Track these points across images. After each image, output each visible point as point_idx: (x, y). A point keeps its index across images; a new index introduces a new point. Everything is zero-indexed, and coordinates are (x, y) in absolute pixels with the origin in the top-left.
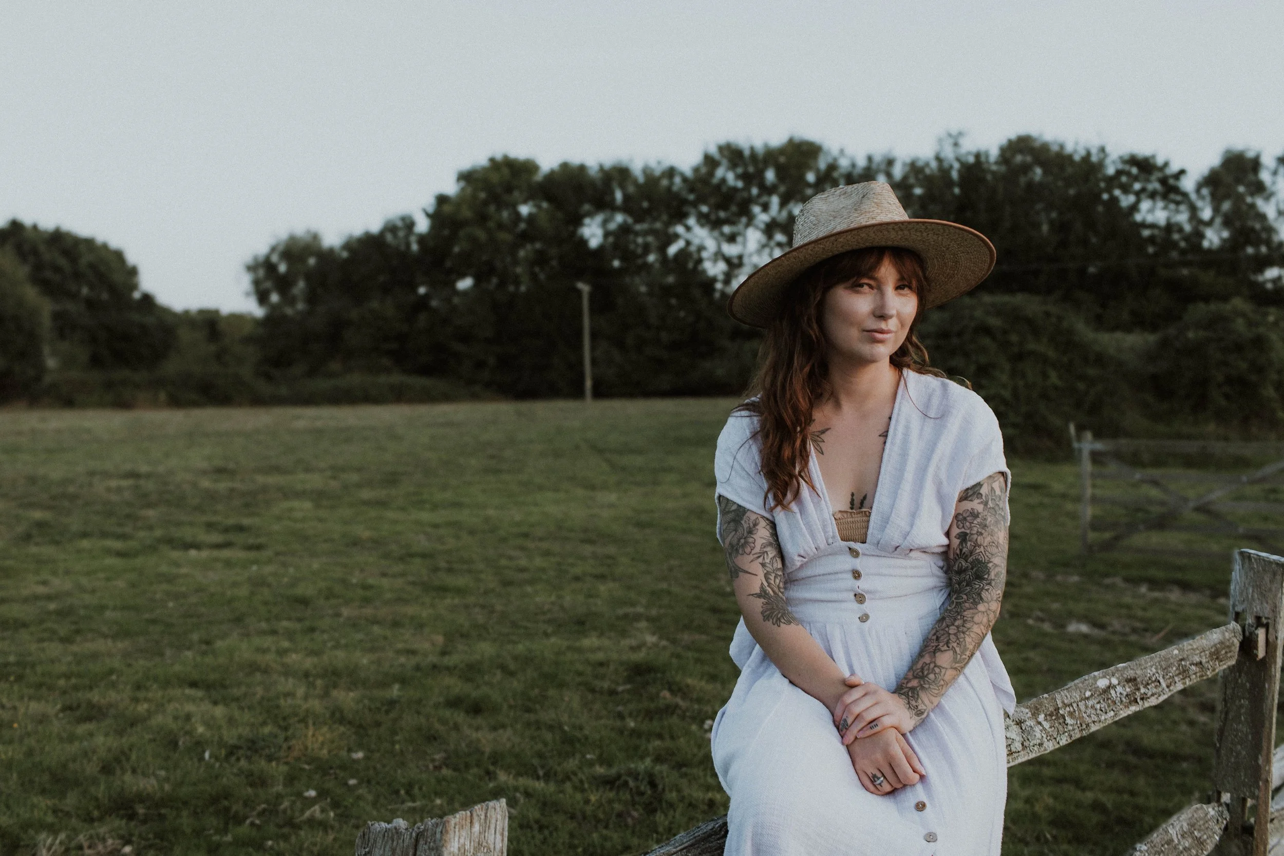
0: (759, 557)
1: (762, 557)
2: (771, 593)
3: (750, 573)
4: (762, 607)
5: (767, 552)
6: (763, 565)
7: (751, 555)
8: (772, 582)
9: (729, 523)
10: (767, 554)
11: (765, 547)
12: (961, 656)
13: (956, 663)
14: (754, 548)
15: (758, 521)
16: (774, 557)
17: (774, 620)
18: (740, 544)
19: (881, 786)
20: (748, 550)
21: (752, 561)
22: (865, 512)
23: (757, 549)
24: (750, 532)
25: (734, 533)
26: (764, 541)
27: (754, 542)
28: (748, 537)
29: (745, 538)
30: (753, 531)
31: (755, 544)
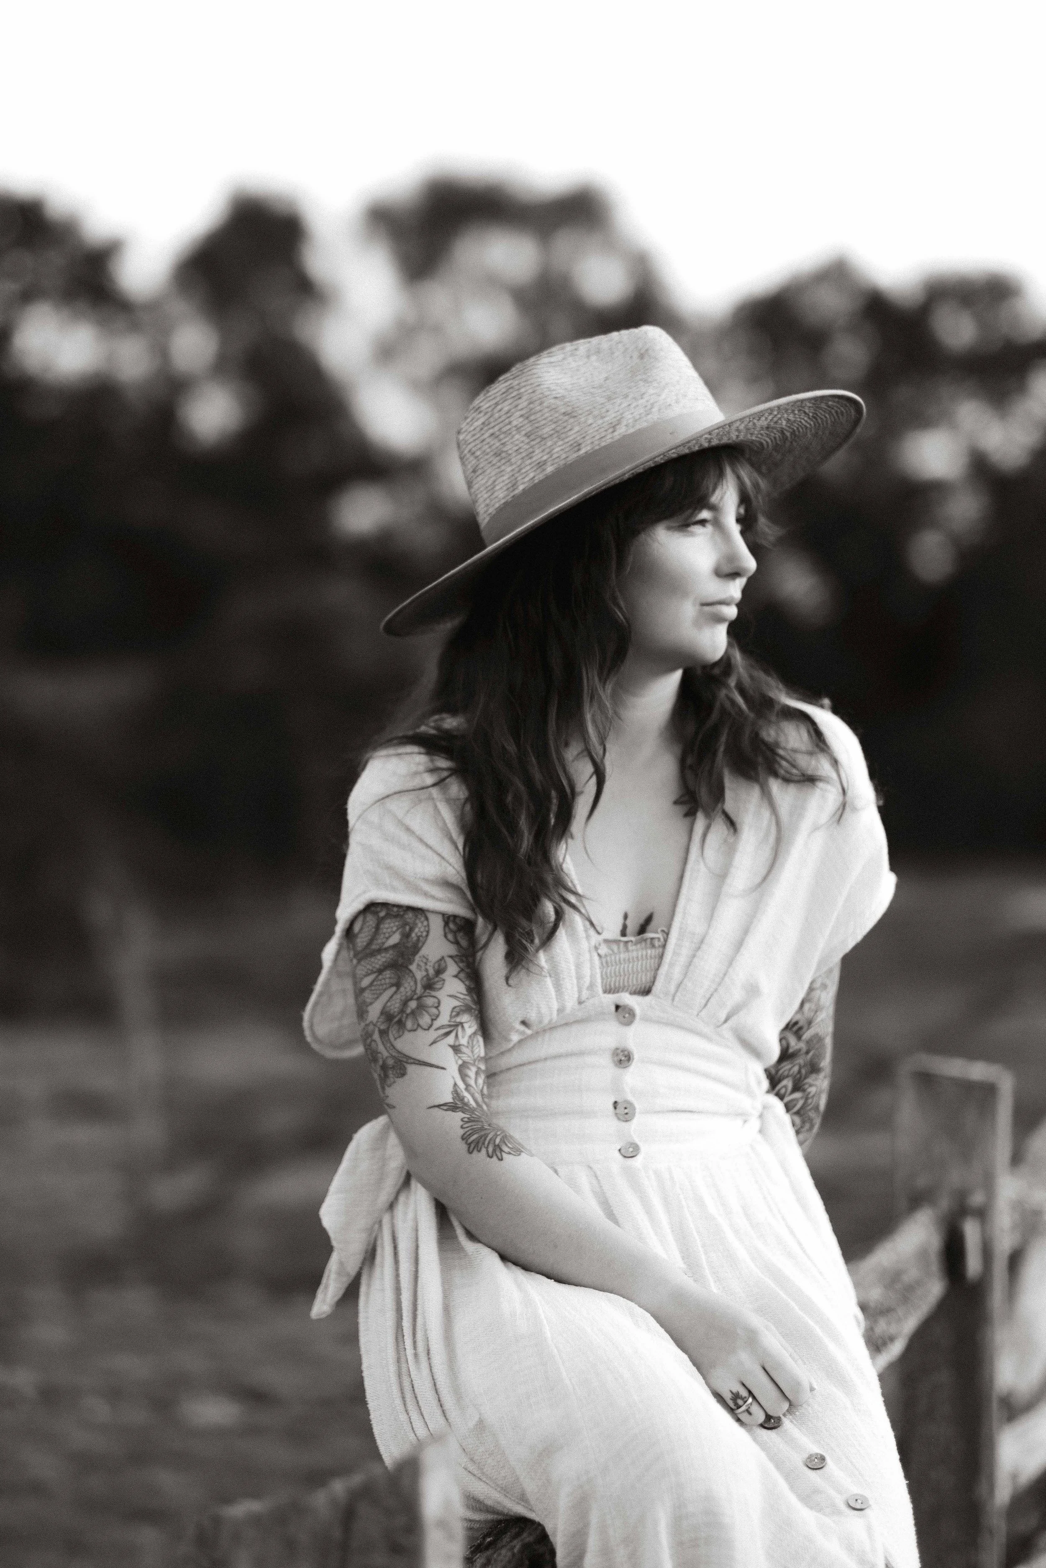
0: (447, 1034)
1: (453, 1035)
2: (472, 1103)
3: (431, 1065)
4: (462, 1127)
5: (461, 1024)
6: (456, 1049)
7: (432, 1030)
8: (472, 1082)
9: (380, 971)
10: (463, 1027)
11: (458, 1014)
14: (438, 1016)
15: (443, 964)
16: (475, 1033)
17: (491, 1149)
18: (409, 1011)
19: (750, 1414)
20: (425, 1020)
21: (434, 1042)
22: (652, 939)
23: (444, 1019)
24: (429, 985)
25: (394, 989)
26: (456, 1003)
27: (436, 1005)
28: (426, 996)
29: (419, 999)
30: (434, 983)
31: (440, 1008)
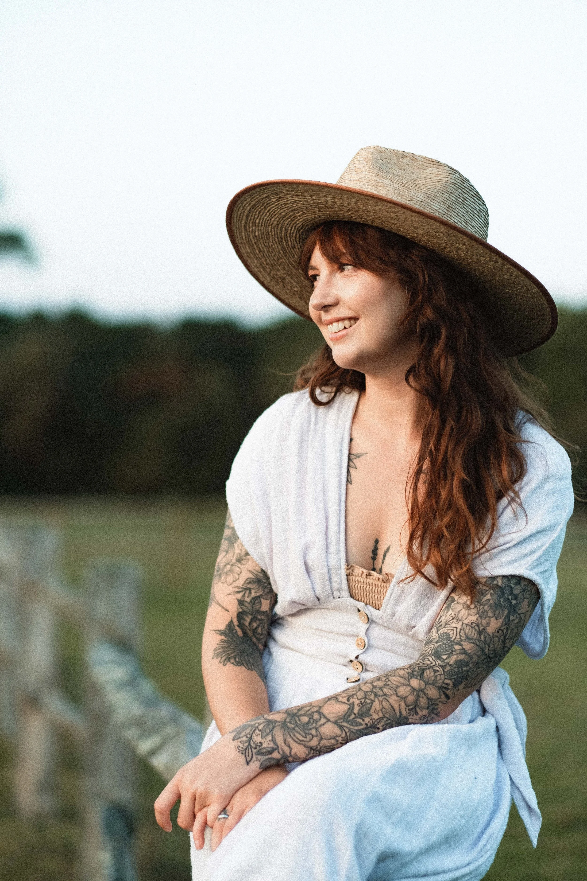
0: (239, 592)
2: (240, 633)
3: (222, 607)
4: (218, 645)
5: (249, 589)
6: (241, 602)
7: (232, 587)
8: (242, 624)
11: (249, 583)
12: (355, 718)
13: (345, 721)
16: (259, 597)
17: (223, 659)
18: (225, 570)
20: (230, 579)
21: (231, 593)
23: (240, 583)
24: (240, 560)
26: (250, 576)
27: (239, 573)
28: (236, 566)
29: (232, 565)
30: (242, 560)
31: (240, 576)
